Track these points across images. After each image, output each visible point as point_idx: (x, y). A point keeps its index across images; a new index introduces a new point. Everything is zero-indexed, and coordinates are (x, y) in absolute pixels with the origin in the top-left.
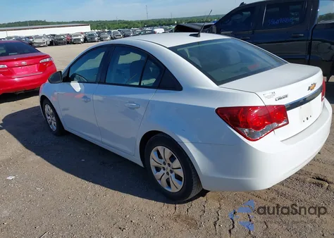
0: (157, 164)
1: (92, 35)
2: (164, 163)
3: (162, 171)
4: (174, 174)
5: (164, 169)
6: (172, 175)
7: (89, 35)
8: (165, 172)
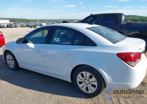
0: (81, 81)
1: (11, 24)
2: (85, 80)
3: (84, 83)
4: (91, 84)
5: (85, 82)
6: (90, 85)
7: (10, 24)
8: (86, 84)
